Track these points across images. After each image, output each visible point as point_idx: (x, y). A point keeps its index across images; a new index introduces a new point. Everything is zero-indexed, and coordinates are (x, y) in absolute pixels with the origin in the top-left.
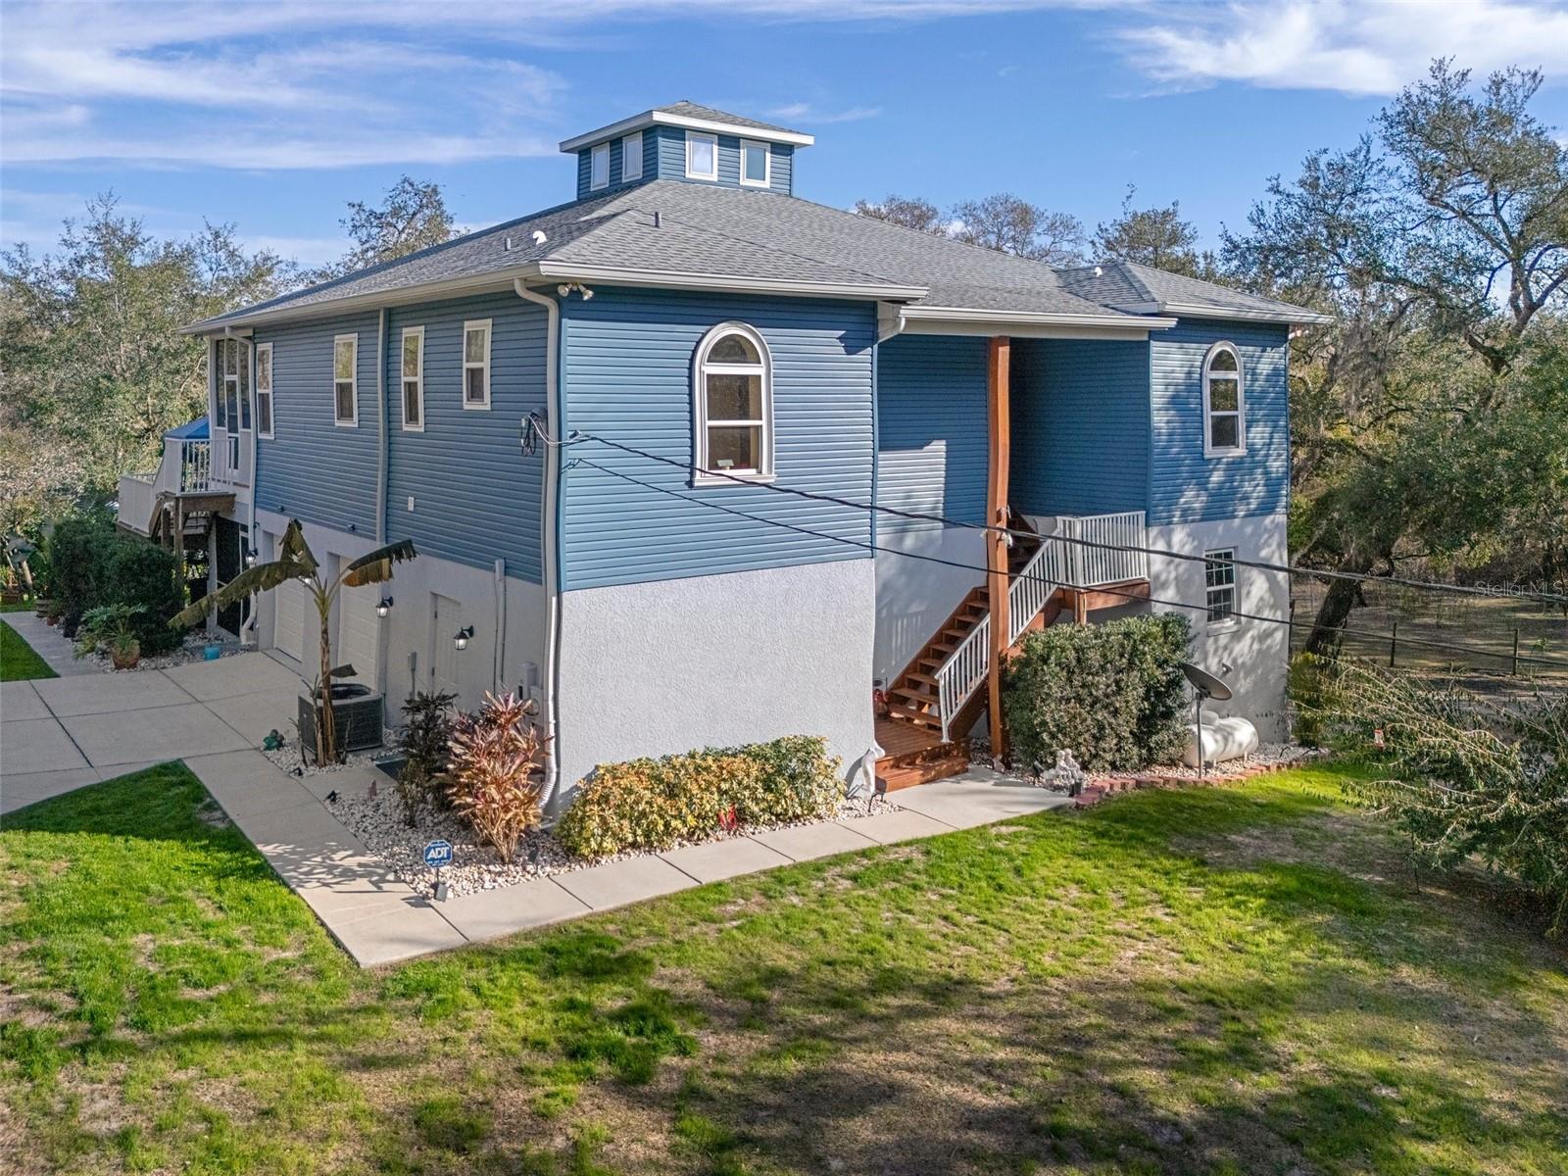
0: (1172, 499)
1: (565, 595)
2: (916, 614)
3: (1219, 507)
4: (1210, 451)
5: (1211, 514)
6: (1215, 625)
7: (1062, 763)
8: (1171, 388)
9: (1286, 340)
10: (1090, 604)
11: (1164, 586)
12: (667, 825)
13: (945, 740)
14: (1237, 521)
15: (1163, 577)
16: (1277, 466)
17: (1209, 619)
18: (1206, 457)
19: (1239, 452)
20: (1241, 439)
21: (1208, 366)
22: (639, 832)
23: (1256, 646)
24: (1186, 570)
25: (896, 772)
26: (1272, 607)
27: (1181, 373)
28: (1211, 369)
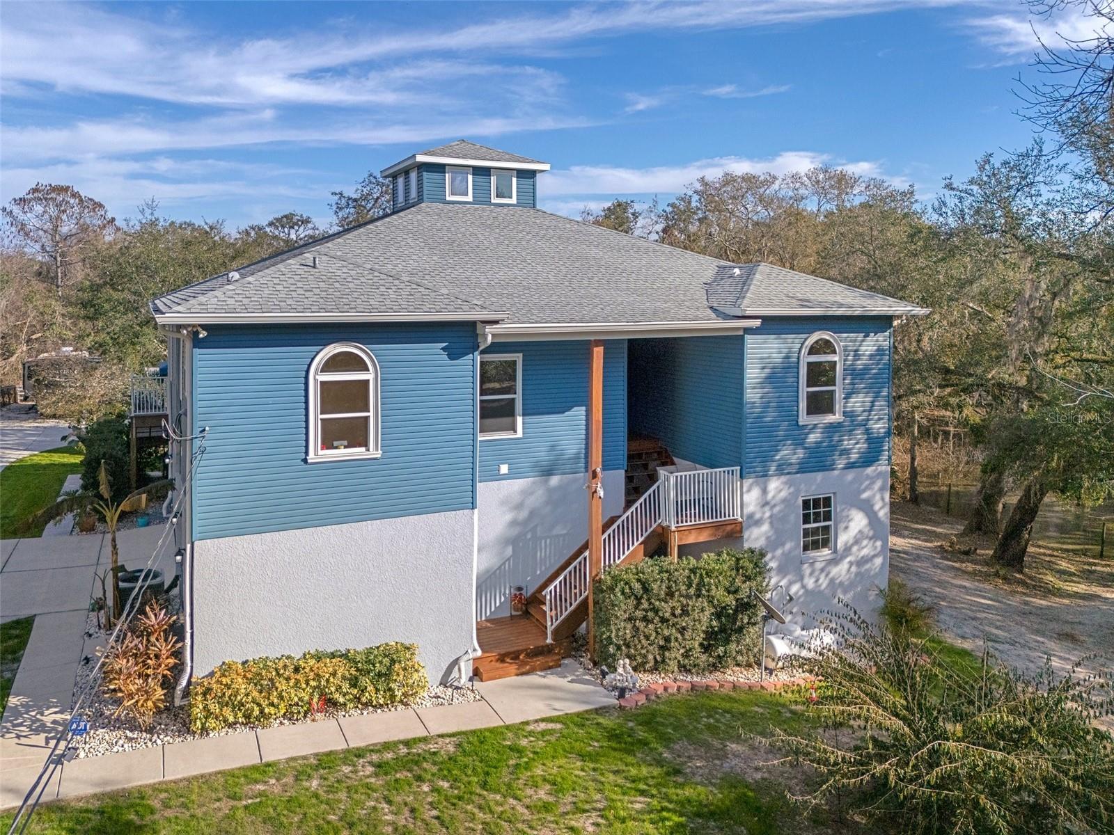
0: (767, 457)
1: (196, 543)
2: (558, 536)
3: (818, 460)
4: (804, 419)
5: (805, 467)
6: (812, 554)
7: (620, 670)
8: (767, 371)
9: (891, 326)
10: (680, 539)
11: (758, 523)
12: (262, 712)
13: (549, 641)
14: (836, 472)
15: (758, 516)
16: (879, 427)
17: (806, 548)
18: (800, 424)
19: (836, 417)
20: (838, 407)
21: (804, 351)
22: (240, 715)
23: (854, 569)
24: (780, 511)
25: (499, 665)
26: (871, 539)
27: (777, 359)
28: (810, 353)
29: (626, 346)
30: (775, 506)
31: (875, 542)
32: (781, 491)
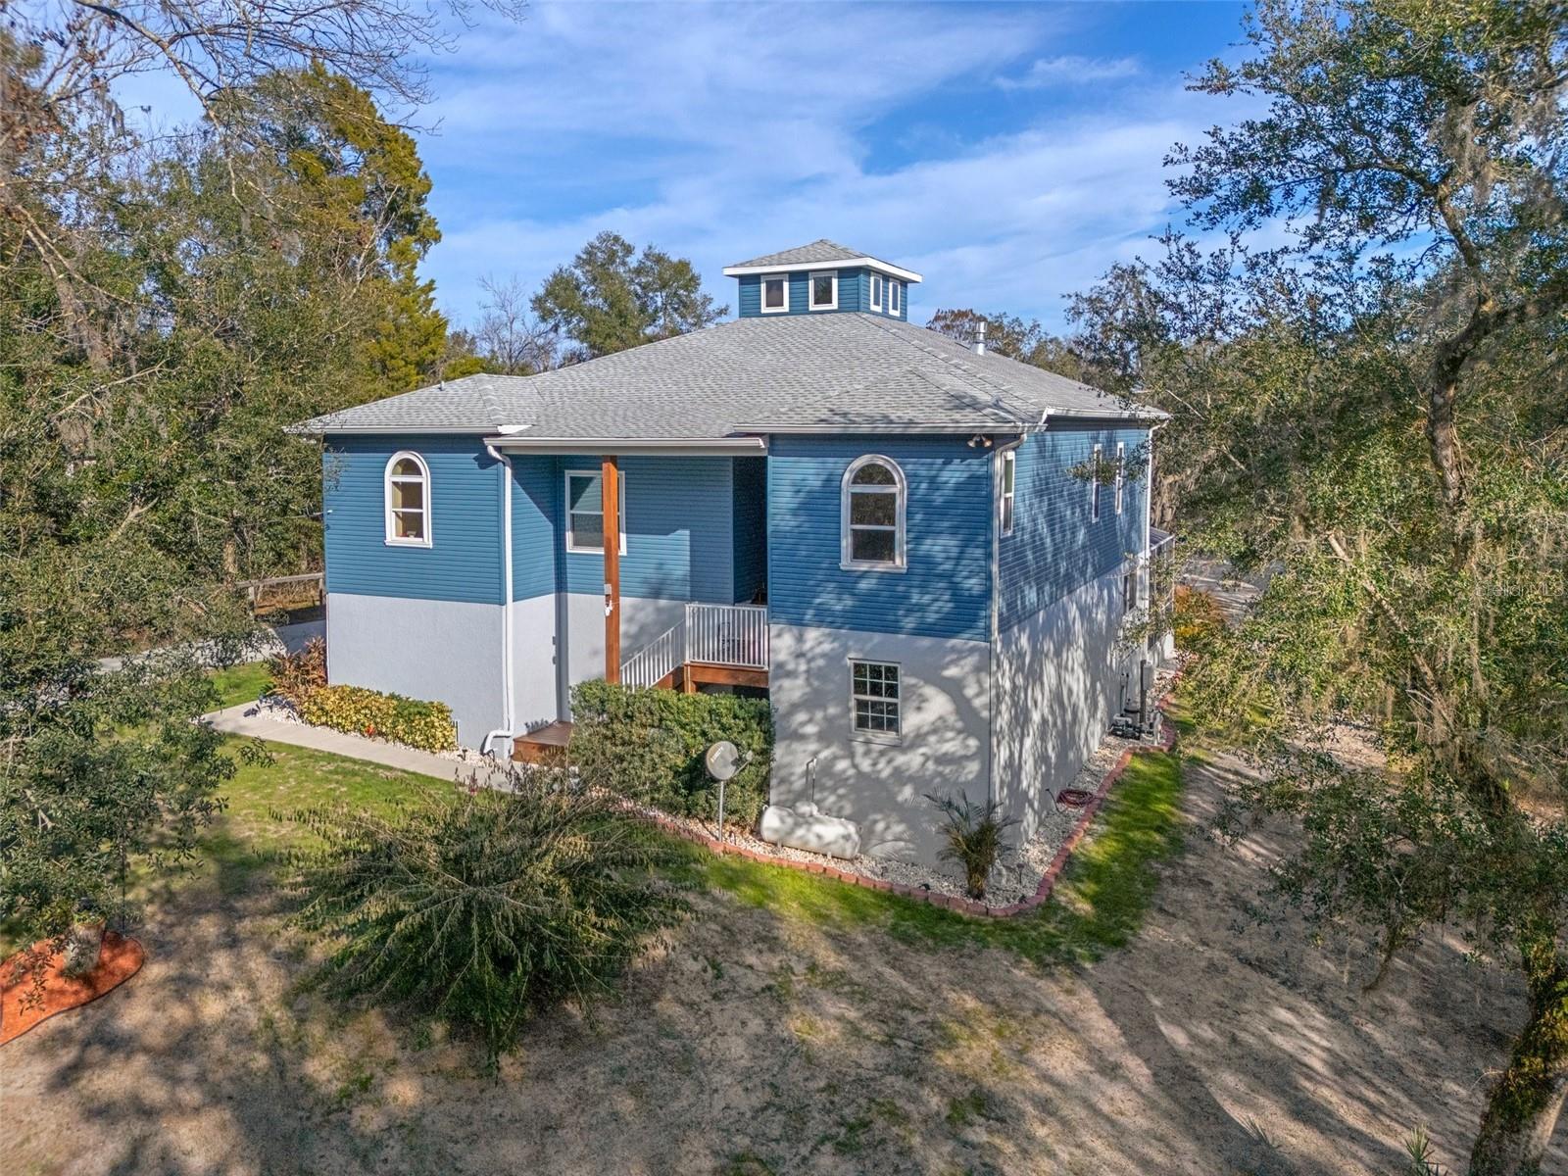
4: (848, 563)
6: (870, 732)
10: (694, 675)
11: (791, 675)
14: (901, 637)
15: (790, 667)
16: (972, 582)
17: (861, 723)
18: (844, 568)
19: (896, 566)
20: (900, 551)
21: (847, 478)
23: (931, 765)
24: (821, 668)
26: (959, 732)
27: (815, 482)
28: (854, 482)
29: (731, 464)
30: (813, 659)
31: (965, 739)
32: (820, 643)
